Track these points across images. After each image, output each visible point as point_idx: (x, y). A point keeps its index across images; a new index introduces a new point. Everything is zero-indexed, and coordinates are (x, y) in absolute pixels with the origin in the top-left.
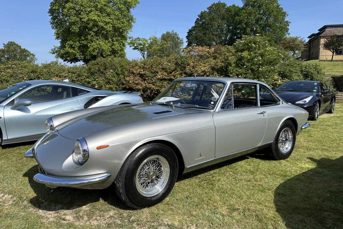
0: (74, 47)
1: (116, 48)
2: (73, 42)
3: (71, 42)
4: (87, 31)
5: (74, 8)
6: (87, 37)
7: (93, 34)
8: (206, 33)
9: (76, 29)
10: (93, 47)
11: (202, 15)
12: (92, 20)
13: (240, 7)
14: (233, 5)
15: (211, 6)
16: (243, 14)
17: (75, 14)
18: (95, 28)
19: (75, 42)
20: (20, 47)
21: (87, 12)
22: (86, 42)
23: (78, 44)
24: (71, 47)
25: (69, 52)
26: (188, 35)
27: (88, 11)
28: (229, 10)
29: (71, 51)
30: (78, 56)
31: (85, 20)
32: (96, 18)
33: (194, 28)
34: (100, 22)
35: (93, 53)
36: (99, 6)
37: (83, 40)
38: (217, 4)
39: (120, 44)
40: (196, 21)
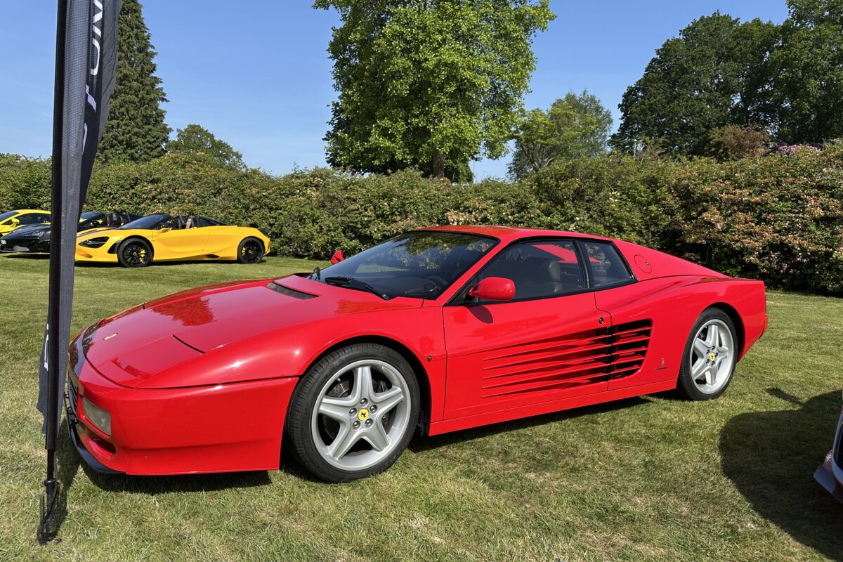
0: (391, 133)
1: (493, 137)
2: (390, 123)
3: (386, 123)
4: (429, 92)
5: (400, 36)
6: (427, 109)
7: (444, 99)
8: (680, 95)
9: (401, 88)
10: (441, 133)
11: (667, 51)
12: (446, 64)
13: (775, 25)
14: (754, 21)
15: (691, 25)
16: (800, 42)
17: (403, 51)
18: (450, 86)
19: (395, 122)
20: (212, 136)
21: (435, 45)
22: (423, 120)
23: (401, 126)
24: (385, 133)
25: (379, 147)
26: (623, 101)
27: (438, 41)
28: (743, 33)
29: (385, 143)
30: (399, 156)
31: (430, 65)
32: (456, 58)
33: (644, 85)
34: (464, 68)
35: (439, 148)
36: (464, 28)
37: (417, 116)
38: (710, 19)
39: (501, 127)
40: (649, 67)
